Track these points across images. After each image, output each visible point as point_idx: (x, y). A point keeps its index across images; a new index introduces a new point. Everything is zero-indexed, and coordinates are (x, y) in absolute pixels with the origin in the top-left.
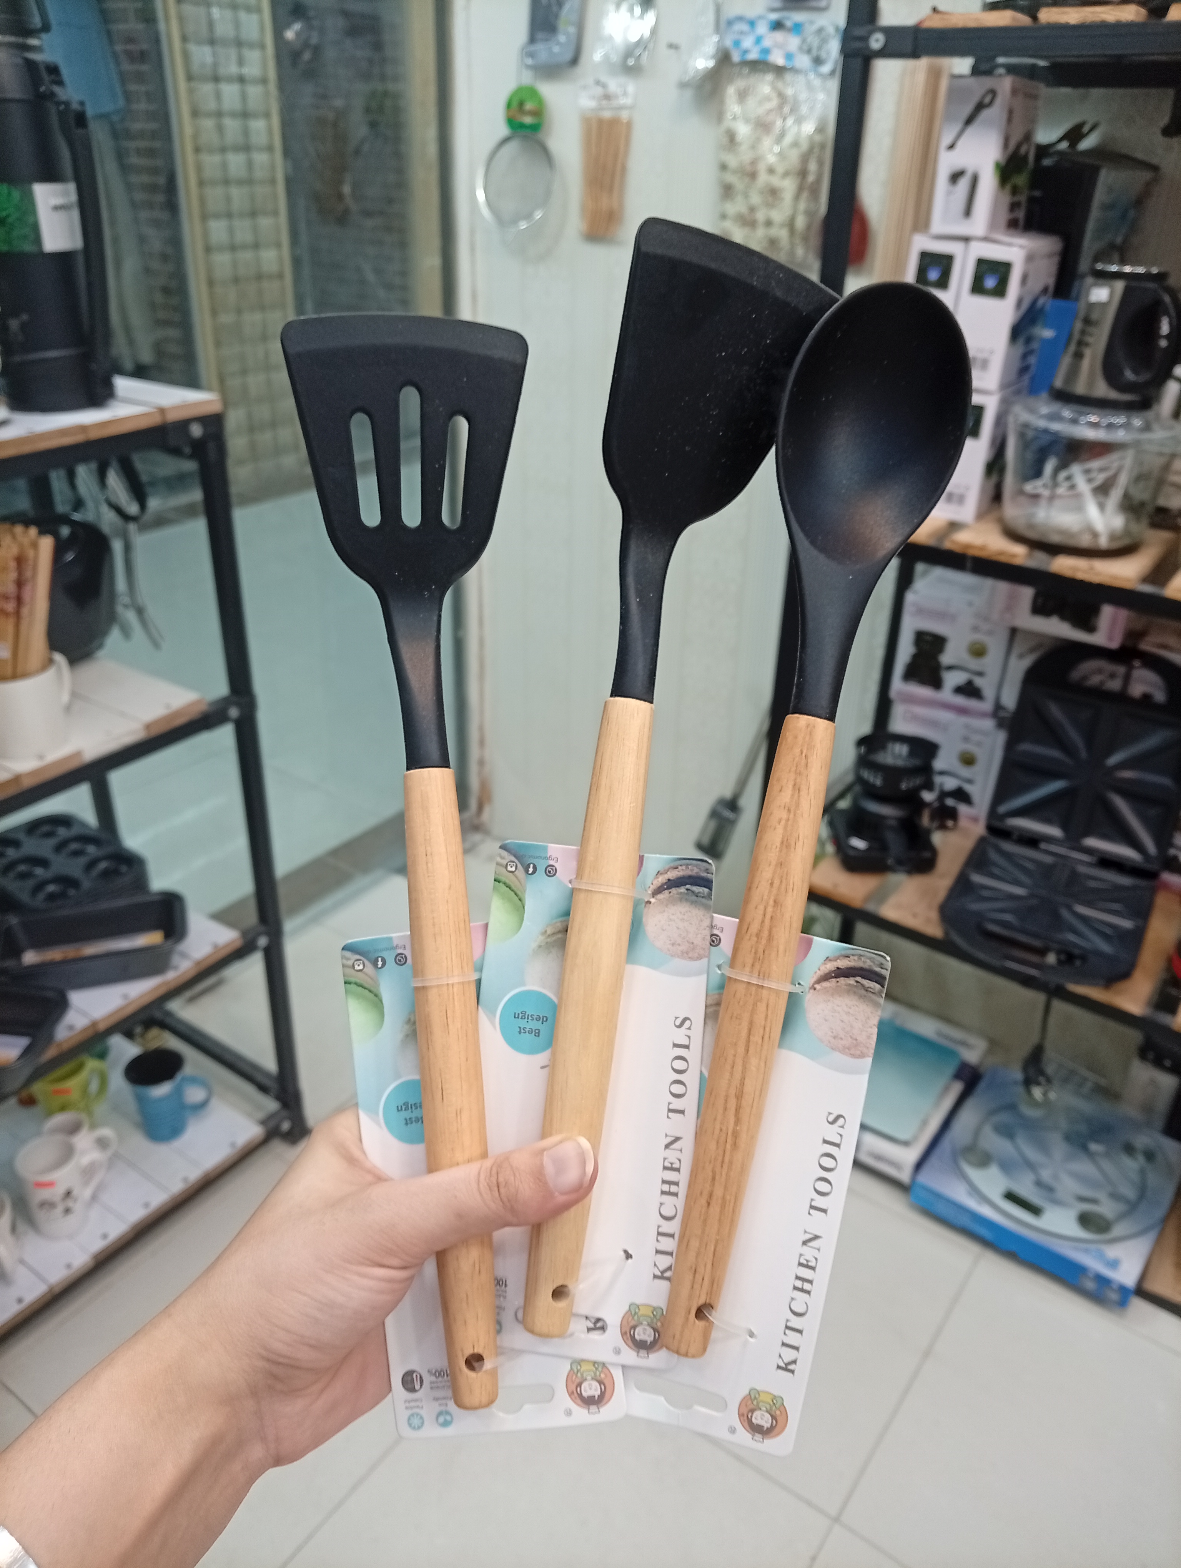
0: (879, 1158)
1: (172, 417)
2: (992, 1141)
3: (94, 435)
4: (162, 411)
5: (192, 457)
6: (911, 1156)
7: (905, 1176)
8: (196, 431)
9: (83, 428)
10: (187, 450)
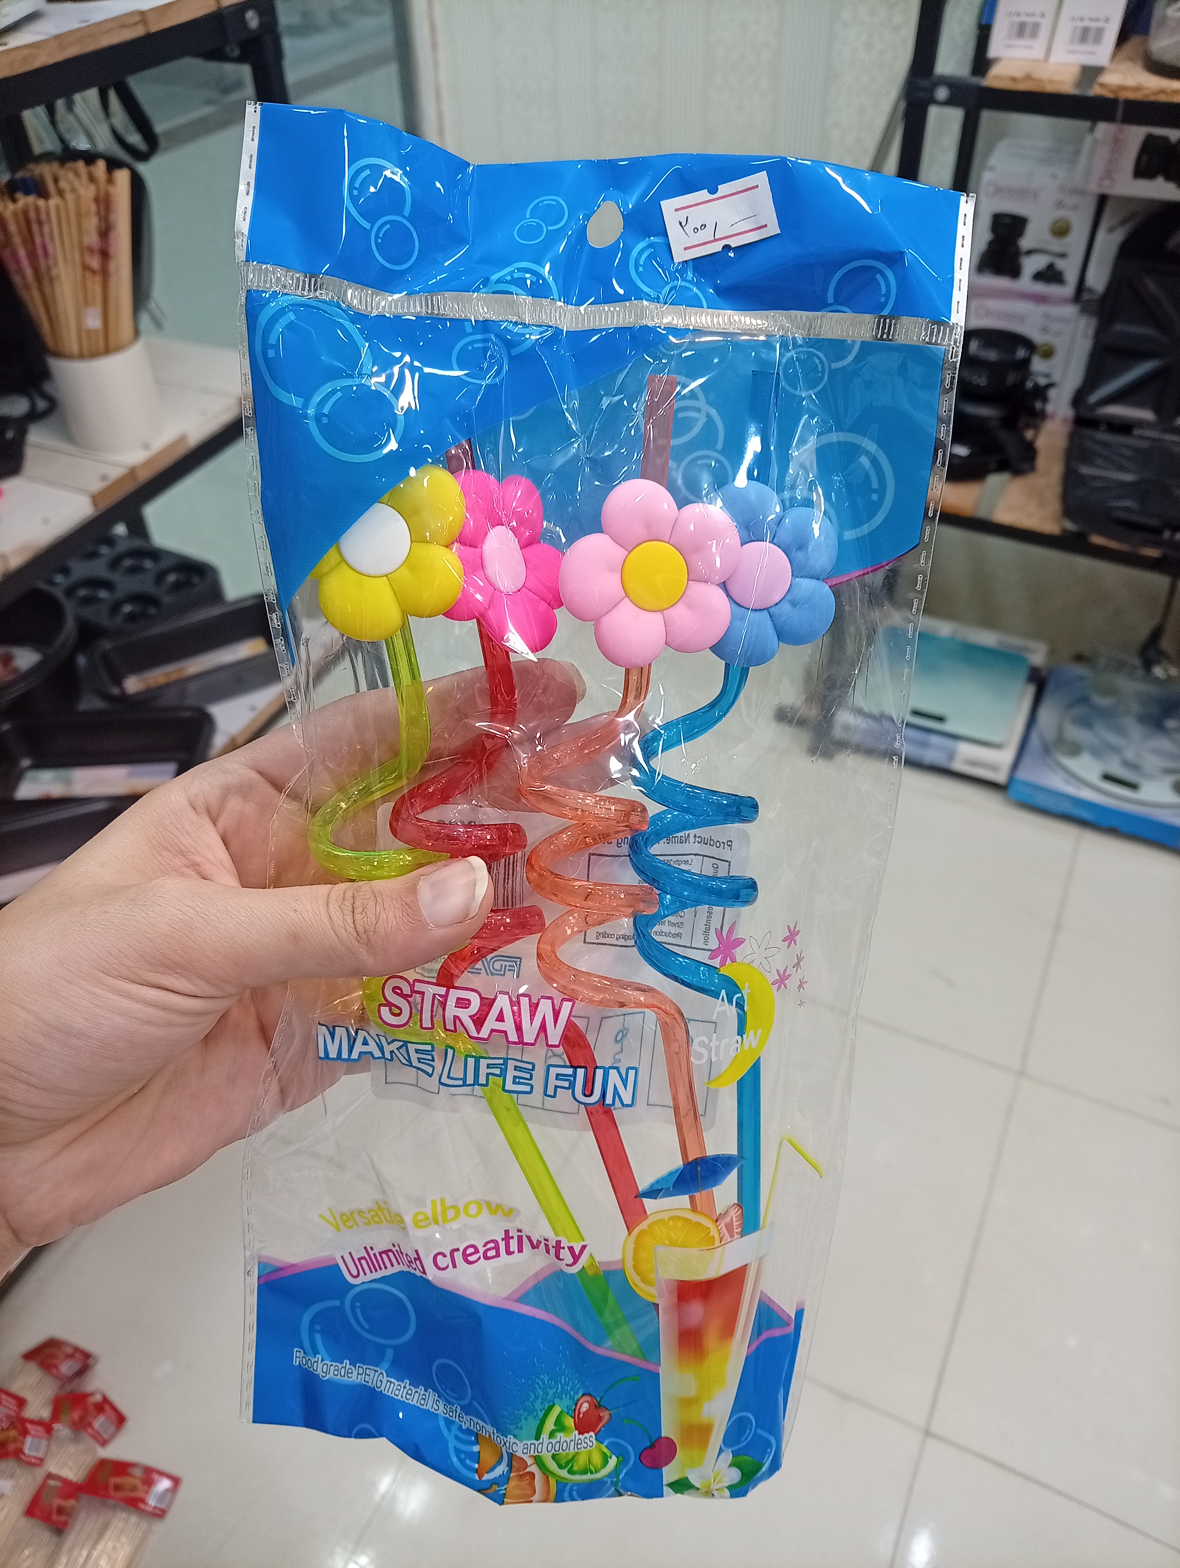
0: (974, 764)
2: (1074, 733)
3: (156, 26)
6: (1005, 757)
7: (1001, 777)
8: (252, 19)
9: (142, 16)
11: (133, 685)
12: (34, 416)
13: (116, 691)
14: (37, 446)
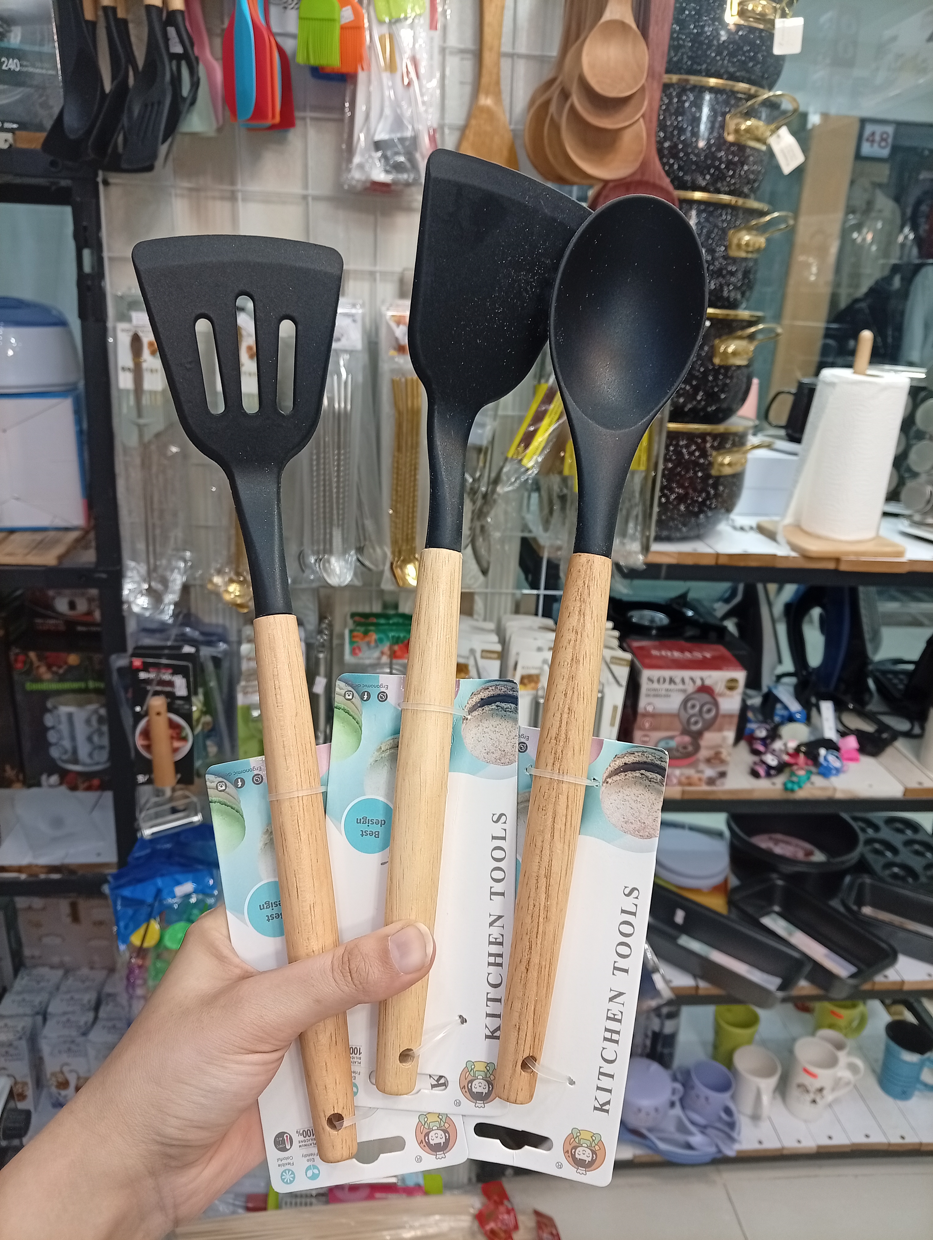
11: (867, 910)
12: (908, 735)
13: (855, 908)
14: (897, 749)
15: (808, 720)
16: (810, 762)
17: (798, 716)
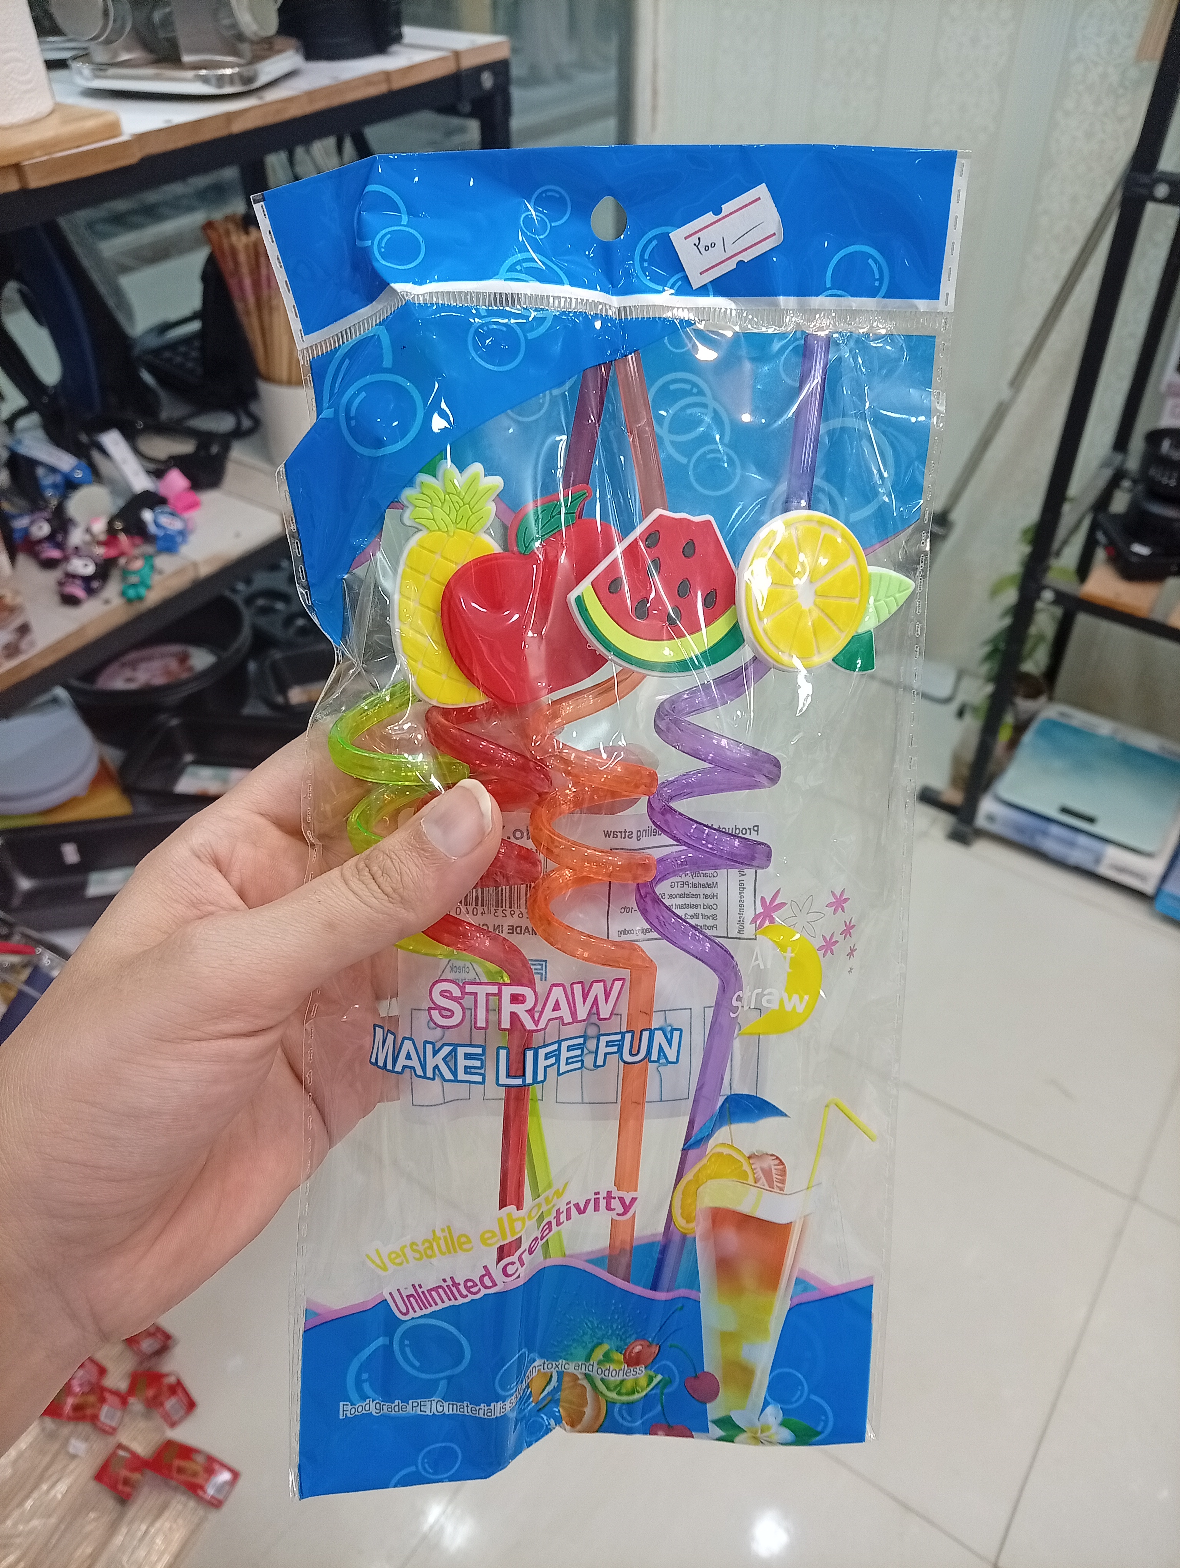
0: (1121, 870)
1: (467, 63)
3: (398, 84)
4: (457, 55)
5: (471, 115)
6: (1156, 867)
7: (1149, 888)
8: (487, 80)
9: (387, 75)
10: (467, 108)
11: (294, 695)
12: (238, 434)
13: (279, 700)
14: (239, 463)
15: (96, 475)
16: (138, 540)
17: (79, 475)
